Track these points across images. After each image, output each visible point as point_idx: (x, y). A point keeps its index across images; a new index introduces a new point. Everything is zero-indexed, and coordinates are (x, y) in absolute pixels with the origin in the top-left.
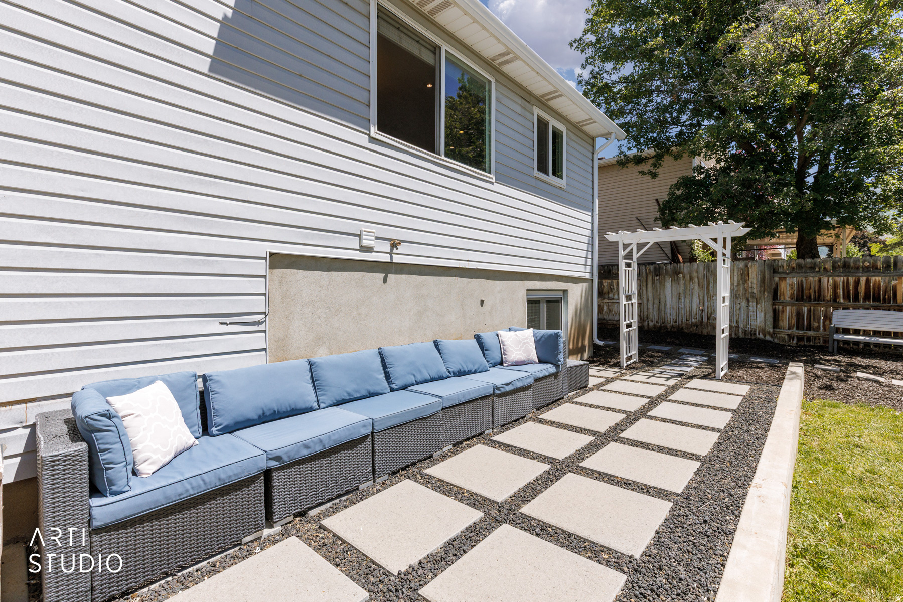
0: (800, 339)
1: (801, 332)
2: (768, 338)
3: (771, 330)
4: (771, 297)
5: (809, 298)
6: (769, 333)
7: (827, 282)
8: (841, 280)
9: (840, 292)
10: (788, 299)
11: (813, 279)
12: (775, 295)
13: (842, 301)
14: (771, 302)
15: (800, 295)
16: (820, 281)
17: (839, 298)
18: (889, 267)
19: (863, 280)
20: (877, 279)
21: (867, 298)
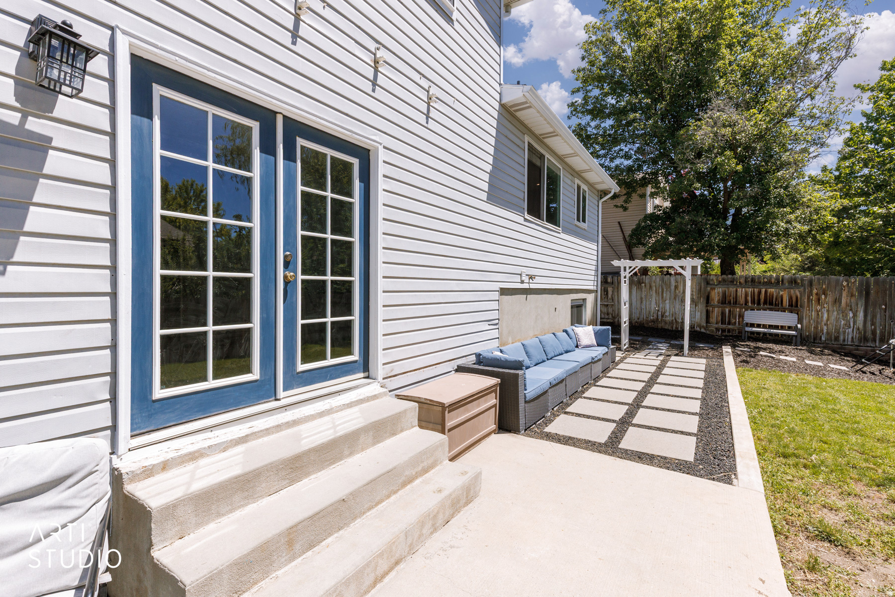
0: (723, 331)
1: (724, 326)
2: (703, 330)
3: (705, 325)
4: (705, 302)
5: (730, 302)
6: (703, 327)
7: (741, 292)
8: (750, 290)
9: (749, 298)
10: (716, 303)
11: (732, 289)
12: (708, 299)
13: (750, 304)
14: (705, 305)
15: (724, 301)
16: (737, 291)
17: (748, 302)
18: (778, 282)
19: (763, 291)
20: (772, 290)
21: (765, 303)
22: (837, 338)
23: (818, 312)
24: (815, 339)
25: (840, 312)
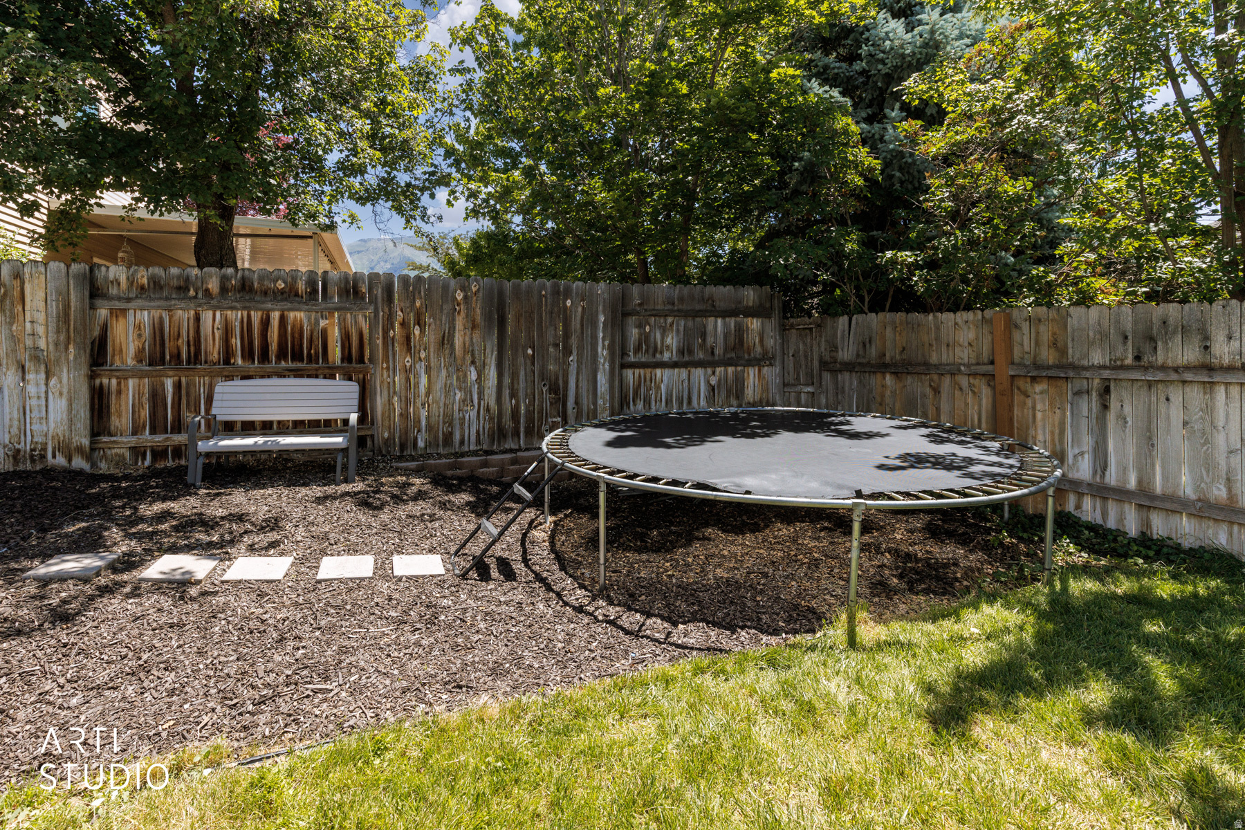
0: (159, 454)
1: (159, 438)
2: (79, 463)
3: (86, 442)
4: (85, 359)
5: (177, 357)
6: (80, 449)
7: (211, 320)
8: (236, 316)
9: (236, 342)
10: (131, 362)
11: (184, 315)
12: (99, 352)
13: (240, 362)
14: (84, 370)
15: (158, 353)
16: (197, 318)
17: (234, 356)
18: (314, 291)
19: (275, 316)
20: (297, 316)
21: (282, 355)
22: (448, 439)
23: (407, 371)
24: (403, 447)
25: (452, 369)
